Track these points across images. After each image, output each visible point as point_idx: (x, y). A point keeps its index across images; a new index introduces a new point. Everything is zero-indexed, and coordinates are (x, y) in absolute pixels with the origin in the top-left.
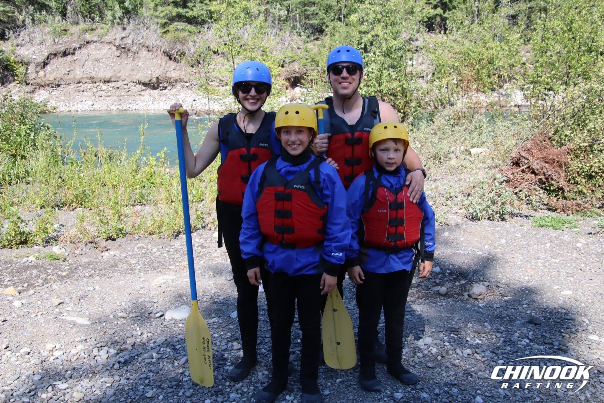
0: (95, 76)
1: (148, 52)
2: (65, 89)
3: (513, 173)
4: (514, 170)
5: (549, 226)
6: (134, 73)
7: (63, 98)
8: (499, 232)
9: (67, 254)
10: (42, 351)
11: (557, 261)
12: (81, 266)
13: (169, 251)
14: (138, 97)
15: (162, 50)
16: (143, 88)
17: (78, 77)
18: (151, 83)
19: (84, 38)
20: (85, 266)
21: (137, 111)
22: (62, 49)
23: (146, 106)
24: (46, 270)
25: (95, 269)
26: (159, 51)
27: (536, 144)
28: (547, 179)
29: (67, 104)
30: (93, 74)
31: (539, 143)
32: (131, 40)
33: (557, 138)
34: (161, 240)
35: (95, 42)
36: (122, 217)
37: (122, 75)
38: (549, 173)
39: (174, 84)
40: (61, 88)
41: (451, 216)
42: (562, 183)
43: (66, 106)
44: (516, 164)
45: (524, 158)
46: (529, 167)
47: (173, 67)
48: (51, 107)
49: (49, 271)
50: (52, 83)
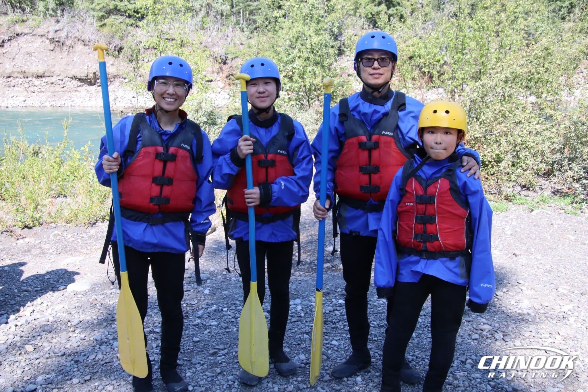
0: (27, 71)
1: (84, 47)
6: (70, 68)
13: (83, 237)
14: (74, 93)
16: (79, 83)
17: (8, 71)
18: (88, 79)
19: (14, 30)
23: (82, 102)
30: (25, 68)
32: (66, 33)
34: (78, 228)
35: (26, 34)
36: (39, 207)
37: (57, 69)
39: (112, 80)
47: (111, 62)
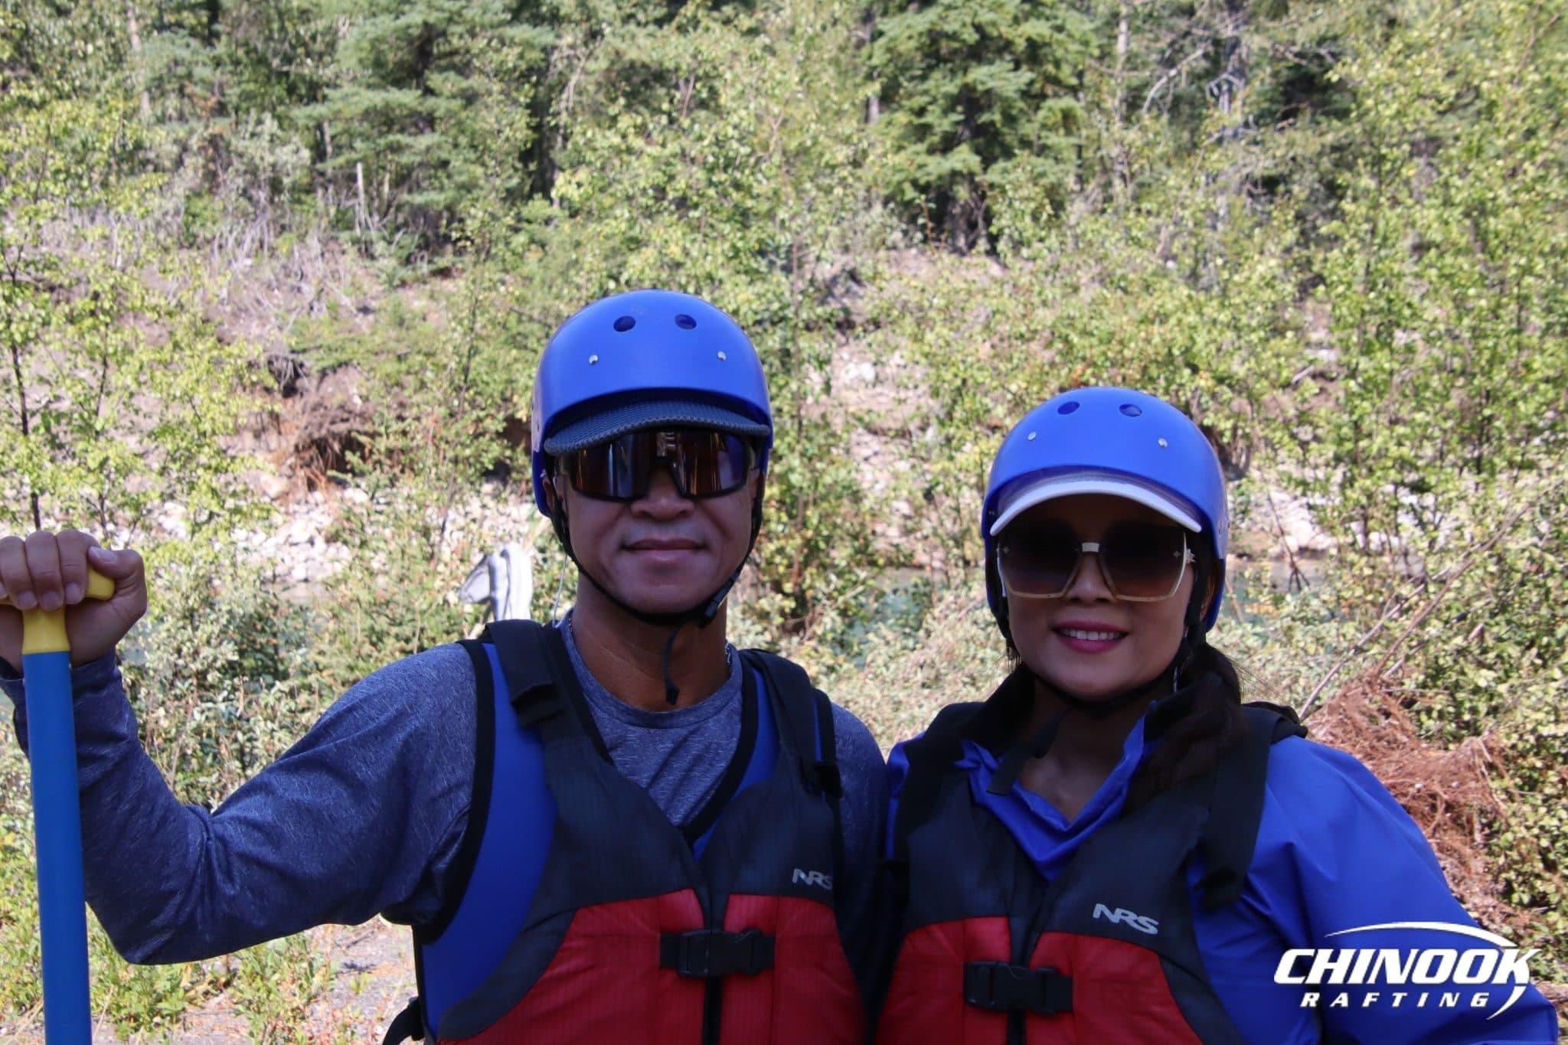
31: (1363, 721)
33: (1437, 701)
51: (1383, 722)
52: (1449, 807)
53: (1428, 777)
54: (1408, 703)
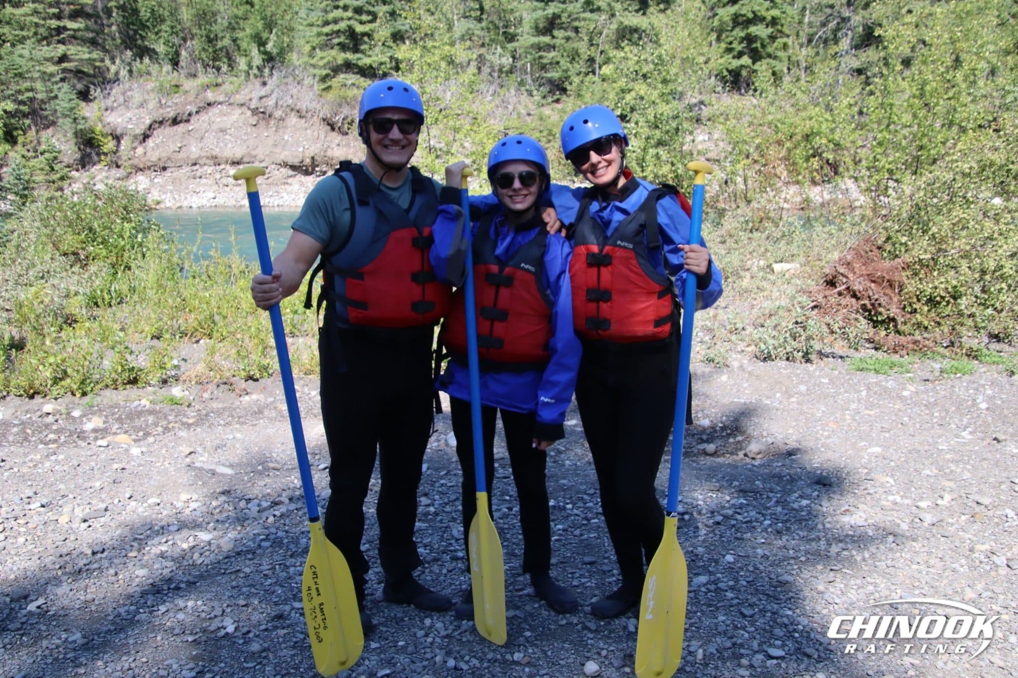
0: (219, 155)
1: (299, 119)
2: (175, 174)
3: (826, 297)
4: (827, 293)
5: (871, 370)
6: (278, 150)
7: (171, 188)
8: (798, 375)
9: (191, 398)
10: (175, 503)
11: (872, 413)
12: (212, 412)
14: (283, 187)
15: (321, 116)
16: (291, 173)
17: (194, 156)
18: (303, 166)
19: (204, 97)
20: (219, 413)
21: (281, 209)
22: (172, 114)
23: (294, 200)
24: (166, 418)
25: (233, 416)
26: (316, 117)
27: (859, 255)
28: (873, 305)
29: (176, 196)
30: (217, 152)
31: (863, 253)
32: (274, 101)
33: (888, 247)
35: (220, 103)
36: (268, 350)
37: (260, 152)
38: (876, 297)
40: (167, 174)
41: (734, 356)
42: (894, 311)
43: (174, 199)
44: (831, 283)
45: (842, 274)
46: (848, 288)
47: (337, 141)
48: (153, 200)
49: (171, 418)
50: (155, 165)
51: (870, 253)
52: (888, 281)
53: (882, 271)
54: (879, 248)
